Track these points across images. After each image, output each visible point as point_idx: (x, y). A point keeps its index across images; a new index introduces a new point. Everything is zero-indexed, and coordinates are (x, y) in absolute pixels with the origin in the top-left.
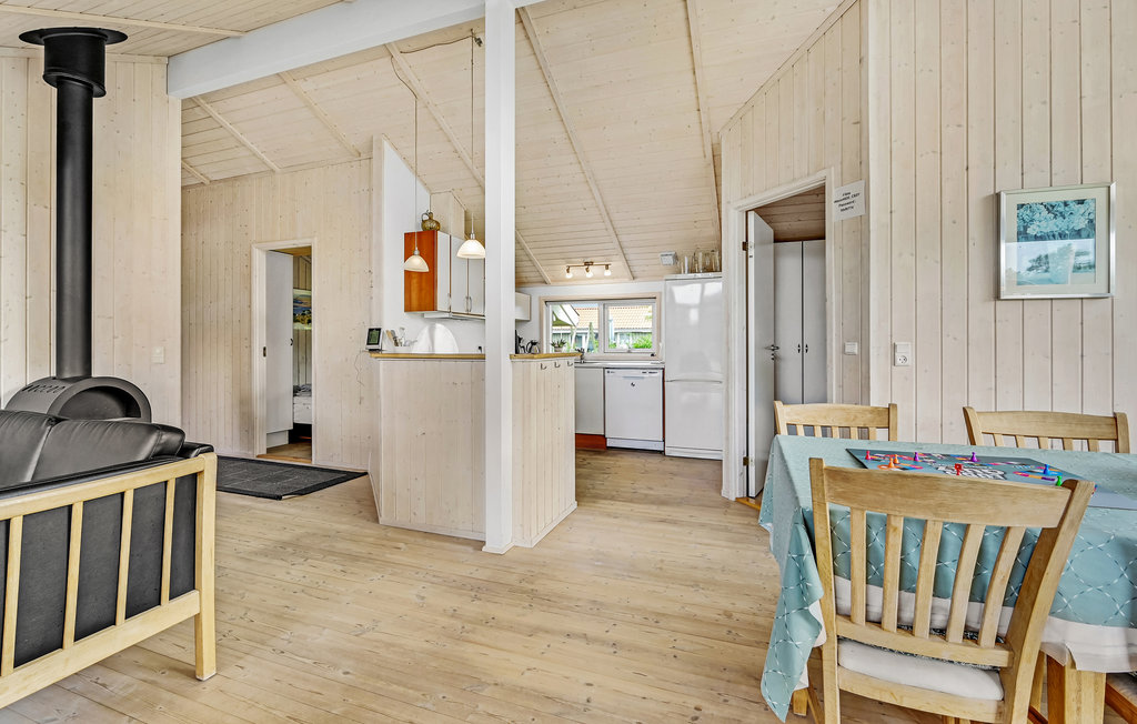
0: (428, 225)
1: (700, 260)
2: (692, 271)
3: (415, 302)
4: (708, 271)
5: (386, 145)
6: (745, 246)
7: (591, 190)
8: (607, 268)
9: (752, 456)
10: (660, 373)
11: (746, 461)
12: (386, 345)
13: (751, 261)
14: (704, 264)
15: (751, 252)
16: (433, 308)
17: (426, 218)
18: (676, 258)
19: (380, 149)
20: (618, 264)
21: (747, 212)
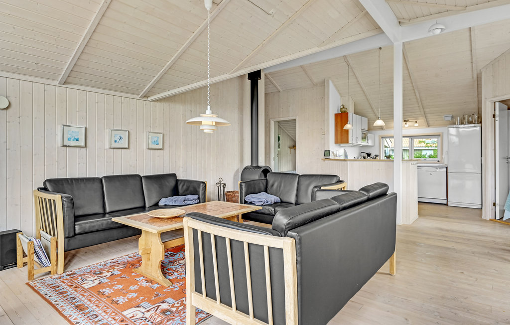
0: (343, 110)
1: (466, 119)
2: (462, 123)
3: (339, 140)
4: (470, 124)
5: (330, 81)
6: (494, 116)
7: (415, 93)
8: (416, 122)
9: (497, 202)
10: (445, 170)
11: (494, 204)
12: (331, 157)
13: (497, 123)
14: (468, 119)
15: (497, 118)
16: (348, 142)
17: (342, 107)
18: (452, 117)
19: (328, 83)
20: (421, 120)
21: (495, 102)
